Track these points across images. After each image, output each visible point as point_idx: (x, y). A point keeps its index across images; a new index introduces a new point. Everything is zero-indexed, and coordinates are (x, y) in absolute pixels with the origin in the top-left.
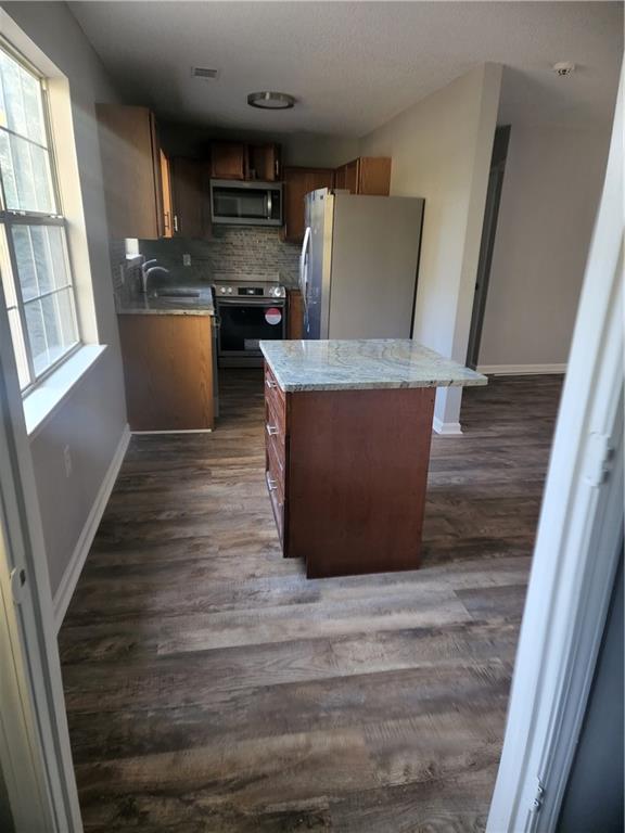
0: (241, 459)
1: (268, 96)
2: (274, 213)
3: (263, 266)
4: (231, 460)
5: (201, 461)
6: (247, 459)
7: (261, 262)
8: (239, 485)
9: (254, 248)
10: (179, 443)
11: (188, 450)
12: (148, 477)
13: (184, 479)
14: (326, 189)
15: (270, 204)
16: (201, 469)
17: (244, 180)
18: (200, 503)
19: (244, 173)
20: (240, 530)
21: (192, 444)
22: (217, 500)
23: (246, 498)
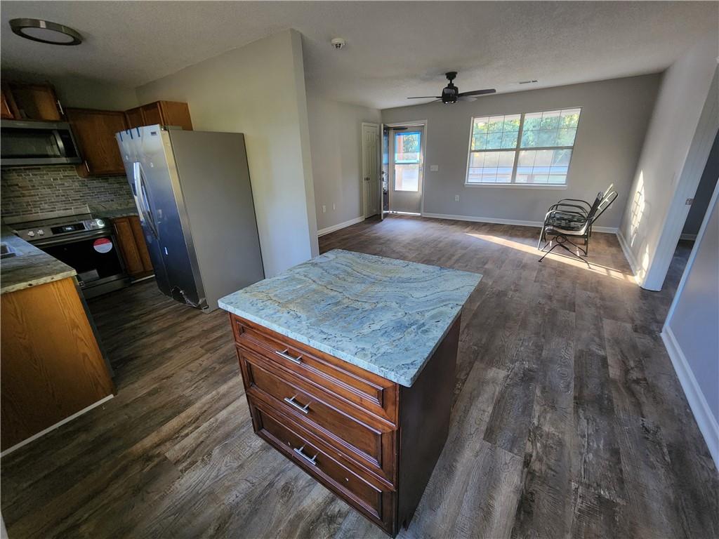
0: (183, 415)
1: (43, 25)
2: (69, 151)
3: (67, 202)
4: (174, 423)
5: (138, 448)
6: (192, 411)
7: (63, 198)
8: (216, 452)
9: (50, 186)
10: (83, 437)
11: (104, 440)
12: (76, 526)
13: (140, 490)
14: (158, 126)
15: (60, 144)
16: (149, 459)
17: (15, 119)
18: (194, 516)
19: (12, 112)
20: (279, 522)
21: (101, 428)
22: (211, 495)
23: (241, 466)
